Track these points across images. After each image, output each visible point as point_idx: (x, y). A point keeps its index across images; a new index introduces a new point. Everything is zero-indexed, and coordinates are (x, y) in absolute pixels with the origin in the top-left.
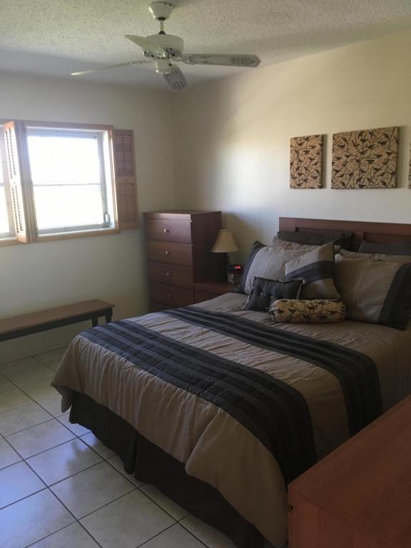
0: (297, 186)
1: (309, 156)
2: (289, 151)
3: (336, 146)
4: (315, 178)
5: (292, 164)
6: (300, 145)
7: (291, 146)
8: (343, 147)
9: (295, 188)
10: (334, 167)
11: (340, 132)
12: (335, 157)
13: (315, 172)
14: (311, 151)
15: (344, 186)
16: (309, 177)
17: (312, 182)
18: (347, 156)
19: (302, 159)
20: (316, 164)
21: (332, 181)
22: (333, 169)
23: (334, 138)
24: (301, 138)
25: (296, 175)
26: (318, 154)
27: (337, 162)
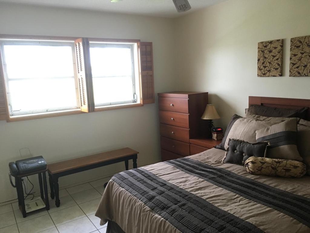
0: (262, 75)
1: (272, 54)
2: (257, 51)
3: (293, 47)
4: (277, 69)
5: (259, 60)
6: (266, 47)
7: (258, 48)
8: (298, 47)
9: (261, 76)
10: (292, 61)
11: (296, 37)
12: (292, 54)
13: (277, 65)
14: (274, 51)
15: (300, 74)
16: (272, 69)
17: (274, 72)
18: (302, 54)
19: (267, 56)
20: (277, 59)
21: (290, 71)
22: (291, 63)
23: (291, 41)
24: (266, 42)
25: (262, 67)
26: (279, 52)
27: (293, 58)
